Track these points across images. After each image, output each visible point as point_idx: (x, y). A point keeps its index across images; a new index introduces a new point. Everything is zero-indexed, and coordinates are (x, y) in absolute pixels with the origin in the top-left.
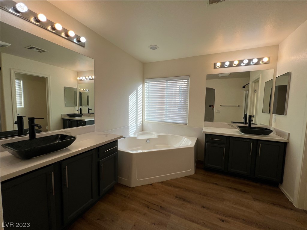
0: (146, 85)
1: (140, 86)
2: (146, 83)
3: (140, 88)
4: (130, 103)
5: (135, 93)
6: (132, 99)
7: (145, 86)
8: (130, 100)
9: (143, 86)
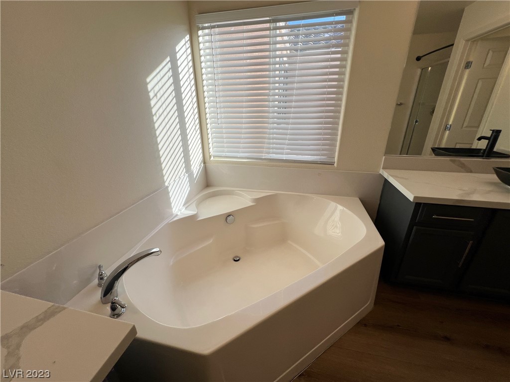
0: (201, 39)
1: (183, 42)
2: (200, 32)
3: (182, 48)
4: (156, 105)
5: (166, 69)
6: (162, 92)
7: (199, 43)
8: (151, 94)
9: (191, 40)
